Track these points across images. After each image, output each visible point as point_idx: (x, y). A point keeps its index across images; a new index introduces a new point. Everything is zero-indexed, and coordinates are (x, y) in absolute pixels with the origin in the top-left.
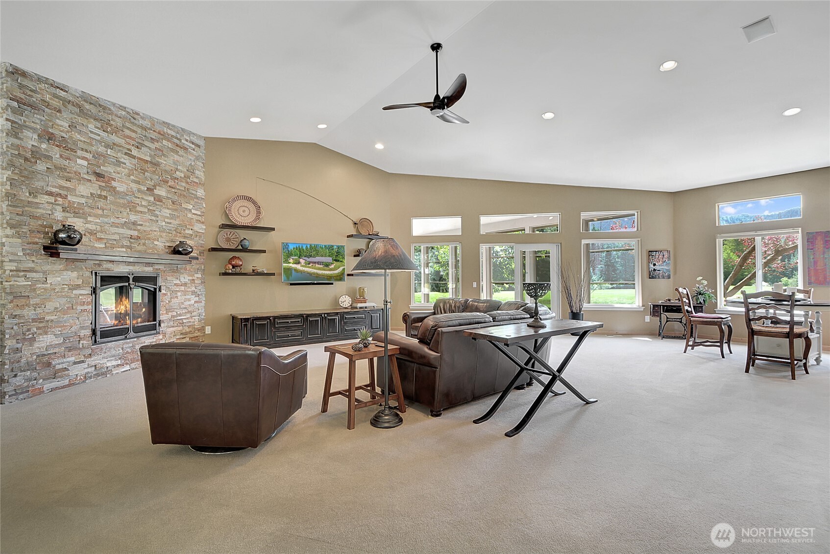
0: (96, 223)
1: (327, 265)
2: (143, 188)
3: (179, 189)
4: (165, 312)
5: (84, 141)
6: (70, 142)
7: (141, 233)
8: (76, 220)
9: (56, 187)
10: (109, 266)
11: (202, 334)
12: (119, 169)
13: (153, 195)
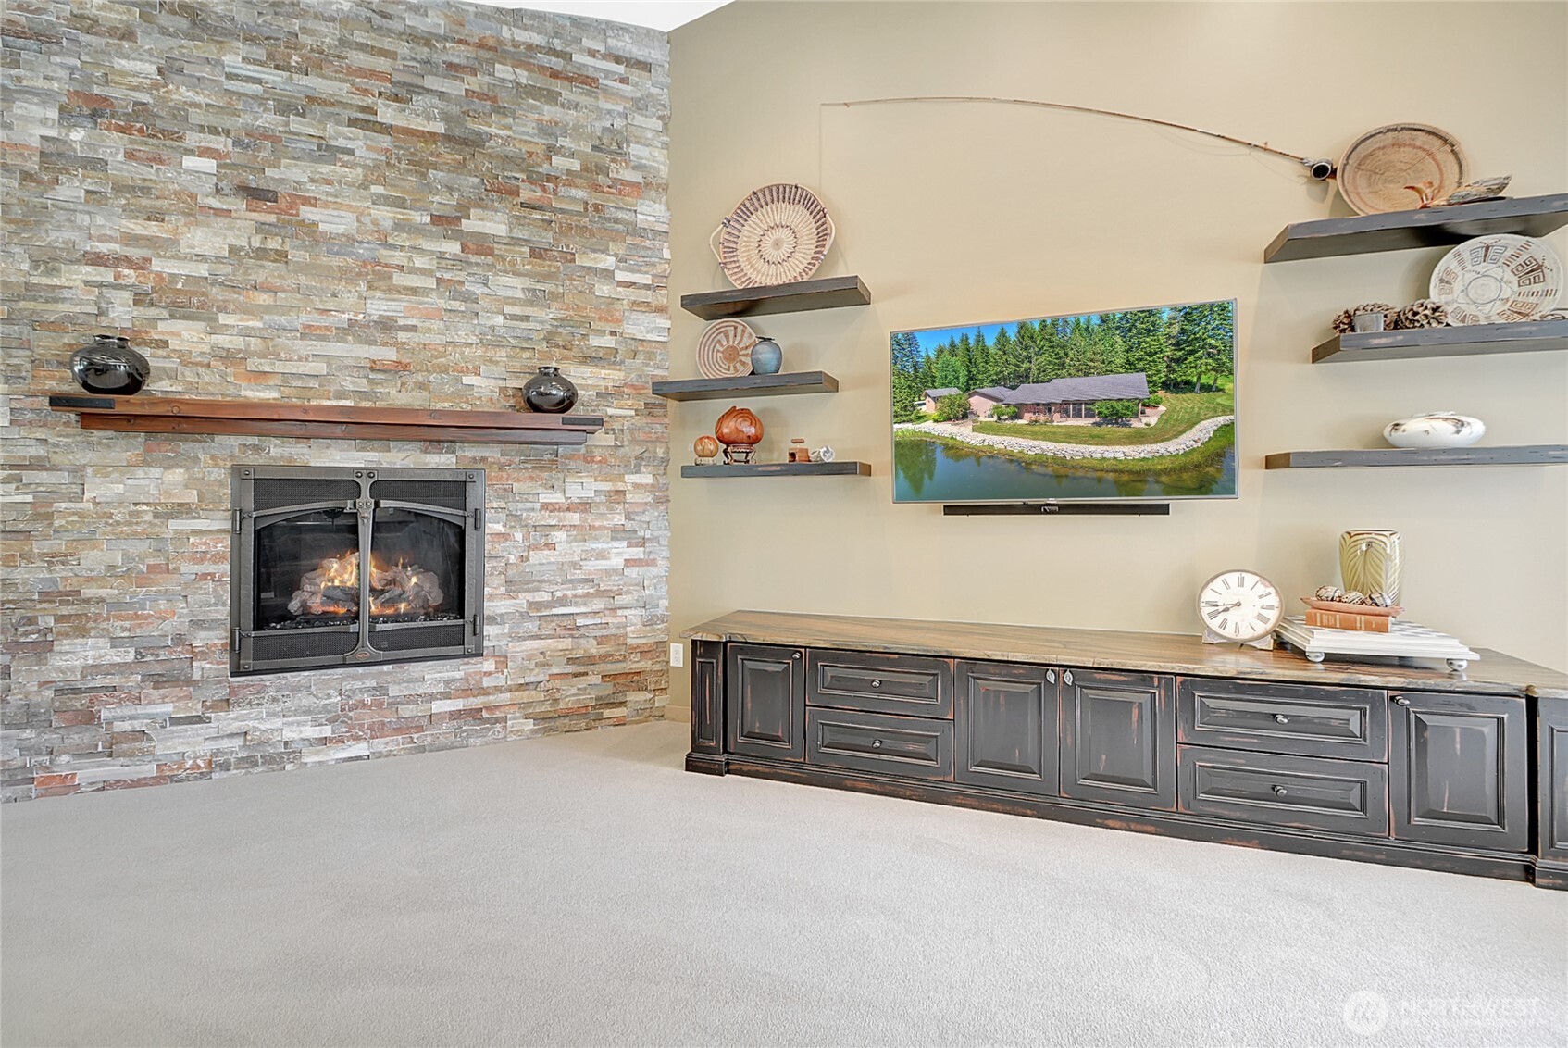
0: (246, 332)
1: (1116, 415)
2: (419, 218)
3: (562, 211)
4: (503, 590)
5: (208, 105)
6: (163, 114)
7: (412, 351)
8: (179, 325)
9: (110, 239)
10: (293, 450)
11: (657, 667)
12: (325, 169)
13: (459, 235)
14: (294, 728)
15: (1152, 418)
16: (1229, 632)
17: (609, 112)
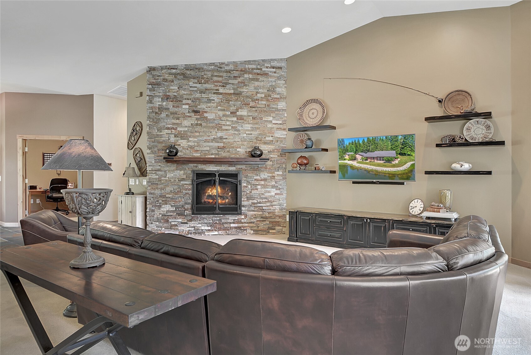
0: (194, 142)
1: (389, 160)
2: (228, 113)
3: (260, 107)
4: (246, 199)
5: (187, 94)
6: (179, 97)
7: (226, 144)
8: (182, 141)
9: (171, 124)
10: (203, 167)
11: (283, 221)
12: (209, 105)
13: (236, 116)
14: (203, 227)
15: (397, 162)
16: (413, 213)
17: (271, 81)
